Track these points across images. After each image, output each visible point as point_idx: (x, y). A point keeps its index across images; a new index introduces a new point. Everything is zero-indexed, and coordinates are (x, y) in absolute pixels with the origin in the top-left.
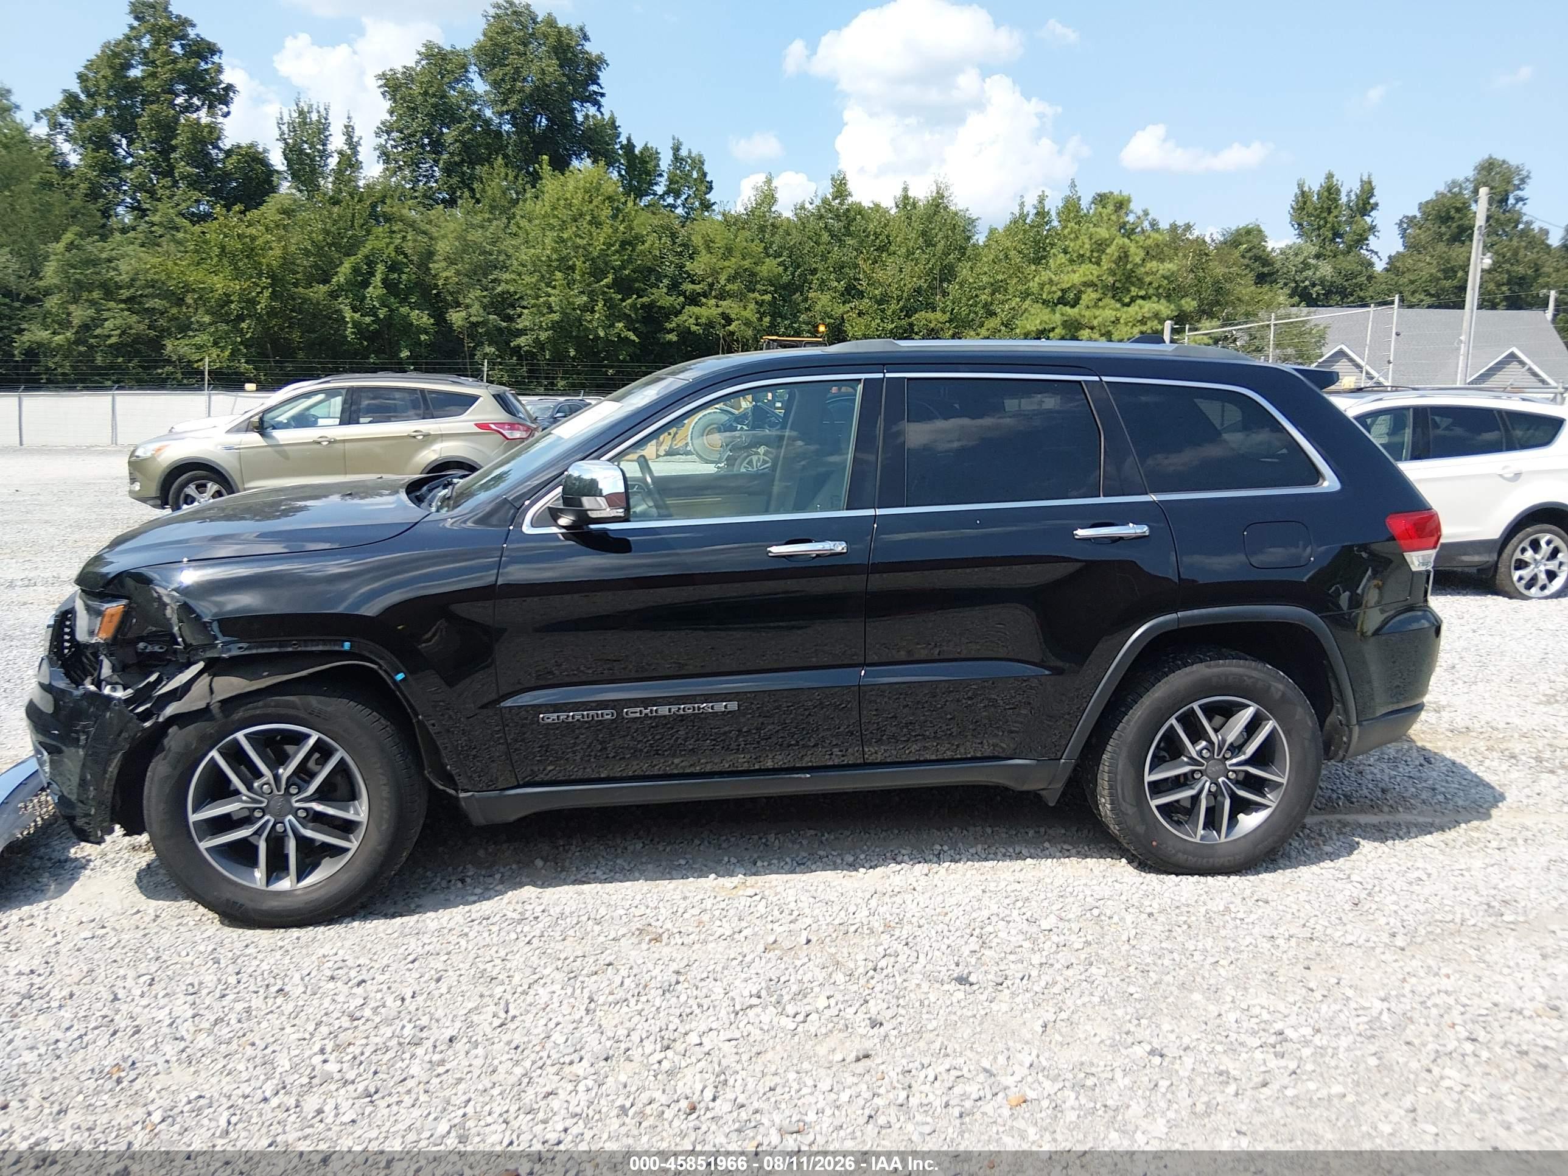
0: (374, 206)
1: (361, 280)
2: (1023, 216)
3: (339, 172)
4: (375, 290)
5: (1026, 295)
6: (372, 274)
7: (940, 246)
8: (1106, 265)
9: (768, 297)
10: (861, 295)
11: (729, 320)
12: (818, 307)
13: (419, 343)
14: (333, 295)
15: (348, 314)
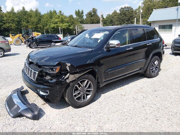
2: (48, 13)
5: (51, 22)
7: (38, 16)
8: (60, 19)
9: (17, 23)
10: (29, 22)
11: (11, 26)
12: (24, 24)
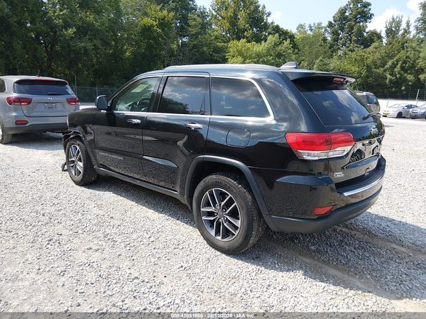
0: (403, 44)
1: (394, 66)
3: (403, 34)
4: (397, 69)
6: (397, 64)
13: (408, 85)
14: (385, 71)
15: (389, 76)
